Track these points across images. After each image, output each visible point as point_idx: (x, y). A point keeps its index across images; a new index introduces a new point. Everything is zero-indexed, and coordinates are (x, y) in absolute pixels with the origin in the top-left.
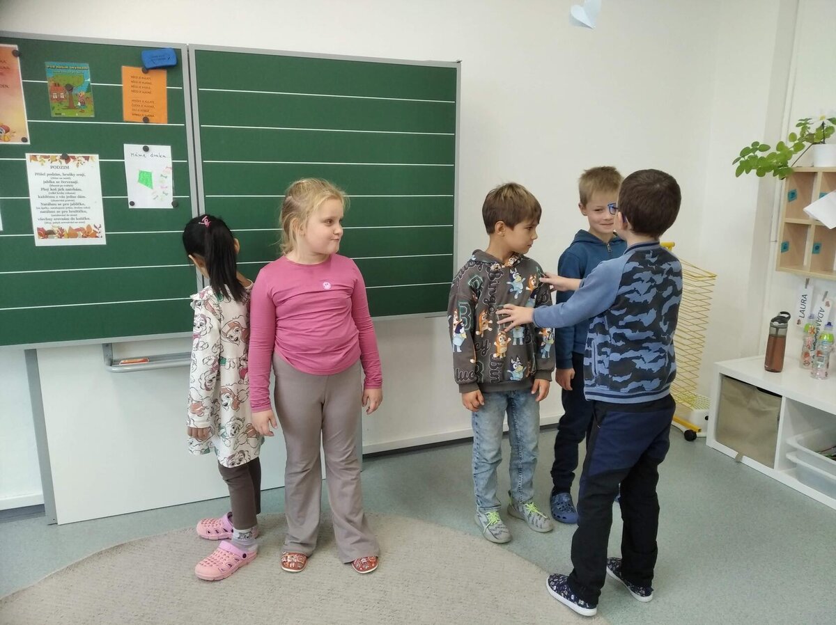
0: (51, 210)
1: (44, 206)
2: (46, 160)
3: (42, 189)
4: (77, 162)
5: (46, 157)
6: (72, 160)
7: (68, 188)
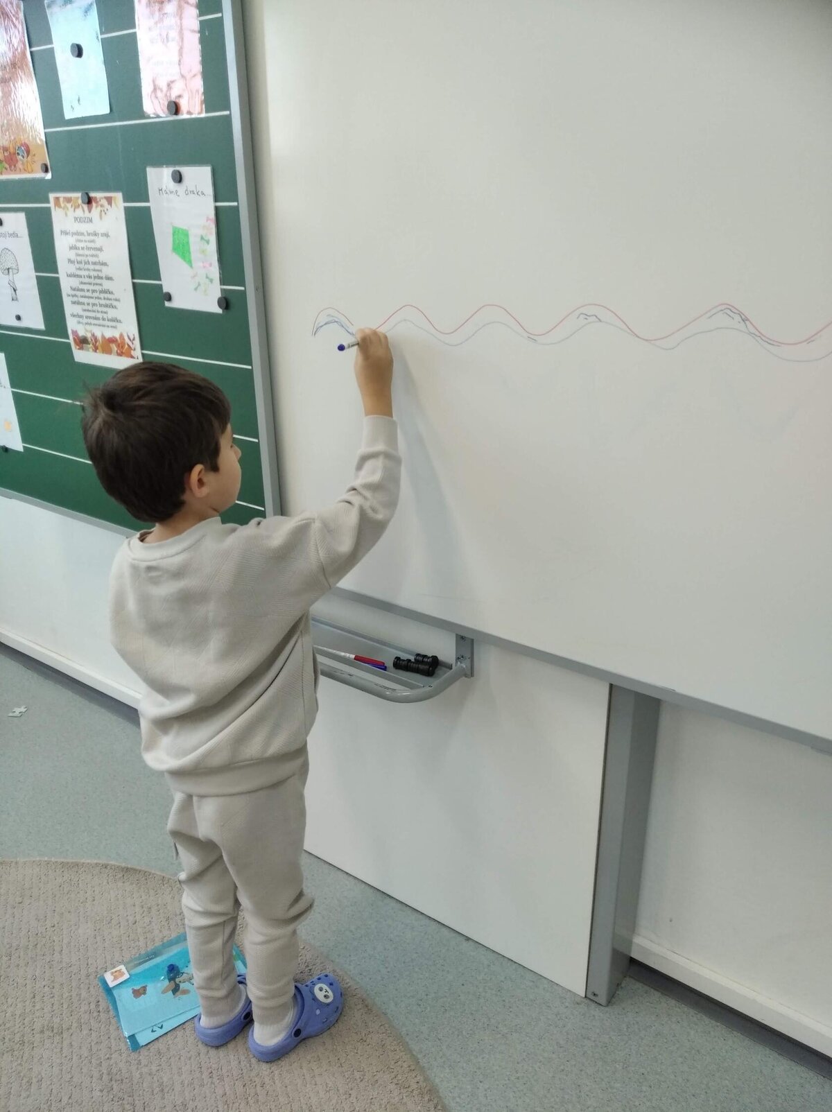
0: (82, 300)
1: (73, 293)
2: (69, 205)
3: (70, 261)
4: (99, 209)
5: (69, 200)
6: (94, 204)
7: (95, 259)
